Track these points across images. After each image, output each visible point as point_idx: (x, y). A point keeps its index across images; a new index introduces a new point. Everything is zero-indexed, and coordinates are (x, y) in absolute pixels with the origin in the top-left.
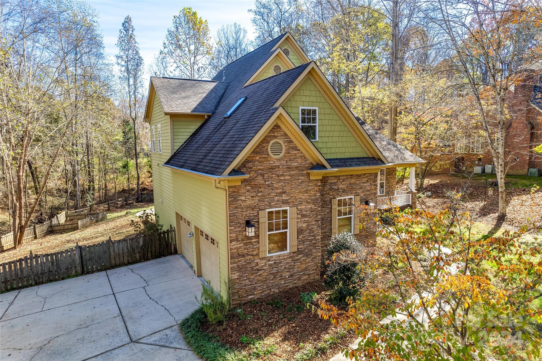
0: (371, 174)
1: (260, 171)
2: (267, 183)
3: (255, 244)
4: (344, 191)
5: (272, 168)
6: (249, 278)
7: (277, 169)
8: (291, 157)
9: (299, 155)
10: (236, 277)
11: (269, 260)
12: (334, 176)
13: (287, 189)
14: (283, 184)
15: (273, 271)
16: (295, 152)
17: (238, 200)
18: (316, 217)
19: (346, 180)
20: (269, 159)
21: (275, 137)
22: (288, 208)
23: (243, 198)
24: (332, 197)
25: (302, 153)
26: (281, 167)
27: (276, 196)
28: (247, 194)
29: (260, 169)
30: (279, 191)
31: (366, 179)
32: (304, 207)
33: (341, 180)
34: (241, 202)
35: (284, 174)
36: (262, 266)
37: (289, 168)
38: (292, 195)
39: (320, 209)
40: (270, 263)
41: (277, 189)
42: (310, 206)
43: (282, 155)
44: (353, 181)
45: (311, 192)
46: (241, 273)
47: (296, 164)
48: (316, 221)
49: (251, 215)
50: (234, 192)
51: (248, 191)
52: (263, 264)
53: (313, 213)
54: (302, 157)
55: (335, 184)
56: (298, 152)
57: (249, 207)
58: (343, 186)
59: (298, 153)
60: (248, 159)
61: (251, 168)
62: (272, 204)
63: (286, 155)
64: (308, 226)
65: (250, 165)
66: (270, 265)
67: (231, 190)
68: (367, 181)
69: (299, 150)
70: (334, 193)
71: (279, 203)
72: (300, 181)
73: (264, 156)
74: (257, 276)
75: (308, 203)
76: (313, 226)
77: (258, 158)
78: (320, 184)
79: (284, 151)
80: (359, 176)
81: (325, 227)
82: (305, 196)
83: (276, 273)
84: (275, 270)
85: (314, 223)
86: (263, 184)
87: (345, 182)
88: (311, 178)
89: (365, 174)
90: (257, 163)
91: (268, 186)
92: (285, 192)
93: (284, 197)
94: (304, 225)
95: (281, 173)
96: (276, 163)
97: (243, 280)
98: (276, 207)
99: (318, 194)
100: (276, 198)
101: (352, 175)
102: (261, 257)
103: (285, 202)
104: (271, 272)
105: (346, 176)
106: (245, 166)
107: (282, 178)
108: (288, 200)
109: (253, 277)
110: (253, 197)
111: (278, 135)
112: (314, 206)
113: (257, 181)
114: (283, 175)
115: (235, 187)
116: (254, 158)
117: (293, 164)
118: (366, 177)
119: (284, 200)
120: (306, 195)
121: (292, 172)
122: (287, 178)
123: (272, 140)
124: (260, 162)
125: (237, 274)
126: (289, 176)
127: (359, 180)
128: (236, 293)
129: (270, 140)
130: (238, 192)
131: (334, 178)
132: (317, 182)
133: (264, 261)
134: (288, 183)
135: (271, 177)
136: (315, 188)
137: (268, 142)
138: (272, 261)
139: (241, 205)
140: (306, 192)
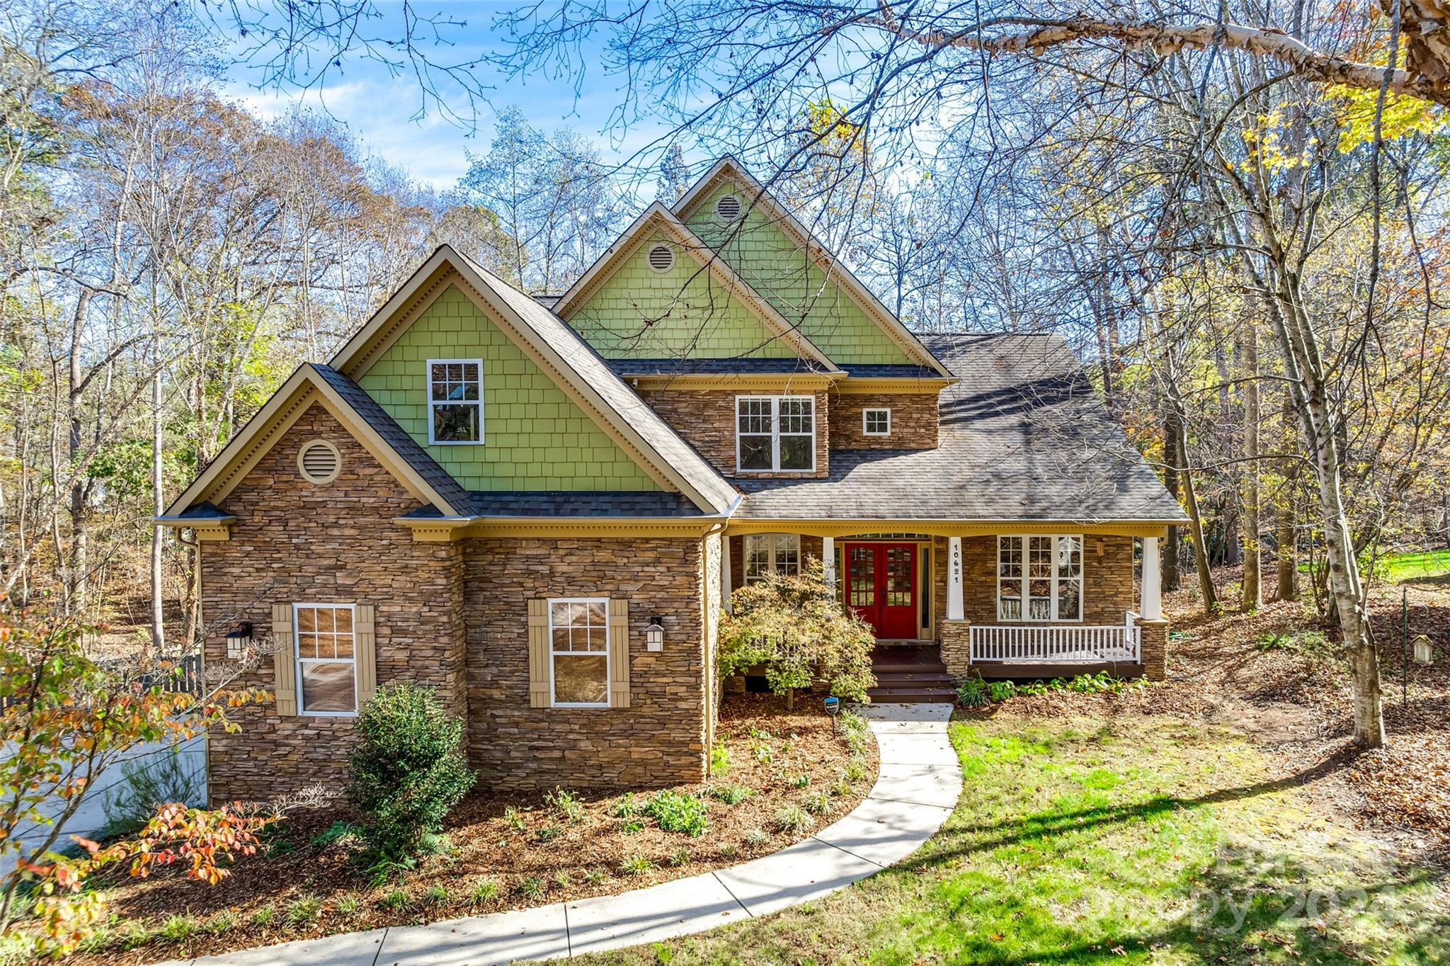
0: (671, 540)
1: (278, 513)
2: (294, 541)
3: (266, 680)
4: (571, 580)
5: (307, 508)
6: (256, 759)
7: (319, 511)
8: (359, 483)
9: (378, 478)
10: (221, 749)
11: (307, 727)
12: (539, 539)
13: (350, 557)
14: (336, 546)
15: (315, 755)
16: (368, 471)
17: (225, 574)
18: (436, 639)
19: (577, 552)
20: (300, 485)
21: (315, 434)
22: (352, 606)
23: (236, 571)
24: (530, 594)
25: (387, 473)
26: (330, 505)
27: (319, 574)
28: (246, 562)
29: (275, 508)
30: (326, 562)
31: (652, 555)
32: (398, 609)
33: (562, 552)
34: (231, 580)
35: (341, 522)
36: (287, 737)
37: (353, 510)
38: (363, 575)
39: (445, 619)
40: (307, 732)
41: (321, 556)
42: (414, 610)
43: (333, 476)
44: (603, 555)
45: (420, 573)
46: (235, 742)
47: (372, 500)
48: (435, 648)
49: (255, 611)
50: (213, 555)
51: (248, 554)
52: (287, 733)
53: (427, 627)
54: (388, 483)
55: (540, 560)
56: (376, 470)
57: (248, 592)
58: (565, 568)
59: (377, 474)
60: (247, 482)
61: (253, 504)
62: (308, 591)
63: (344, 477)
64: (411, 657)
65: (253, 496)
66: (307, 739)
67: (208, 549)
68: (657, 562)
69: (379, 466)
70: (537, 584)
71: (326, 590)
72: (384, 542)
73: (285, 478)
74: (273, 757)
75: (410, 600)
76: (427, 663)
77: (271, 482)
78: (443, 554)
79: (338, 467)
80: (626, 544)
81: (512, 672)
82: (402, 581)
83: (325, 760)
84: (320, 754)
85: (430, 653)
86: (283, 543)
87: (574, 558)
88: (417, 537)
89: (647, 540)
90: (269, 492)
91: (297, 547)
92: (342, 568)
93: (341, 578)
94: (402, 656)
95: (332, 519)
96: (319, 494)
97: (237, 760)
98: (320, 601)
99: (439, 581)
100: (319, 579)
101: (599, 540)
102: (280, 713)
103: (344, 592)
104: (310, 756)
105: (578, 539)
106: (240, 499)
107: (335, 532)
108: (348, 586)
109: (264, 758)
110: (258, 570)
111: (322, 429)
112: (426, 609)
113: (270, 534)
114: (336, 525)
115: (217, 543)
116: (262, 483)
117: (365, 500)
118: (654, 549)
119: (340, 585)
120: (403, 578)
121: (362, 520)
122: (348, 532)
123: (308, 440)
124: (277, 491)
125: (224, 742)
126: (352, 527)
127: (627, 554)
128: (222, 785)
129: (301, 441)
130: (223, 556)
131: (537, 544)
132: (435, 548)
133: (290, 726)
134: (349, 544)
135: (305, 529)
136: (431, 564)
137: (297, 446)
138: (312, 728)
139: (231, 586)
140: (405, 570)
